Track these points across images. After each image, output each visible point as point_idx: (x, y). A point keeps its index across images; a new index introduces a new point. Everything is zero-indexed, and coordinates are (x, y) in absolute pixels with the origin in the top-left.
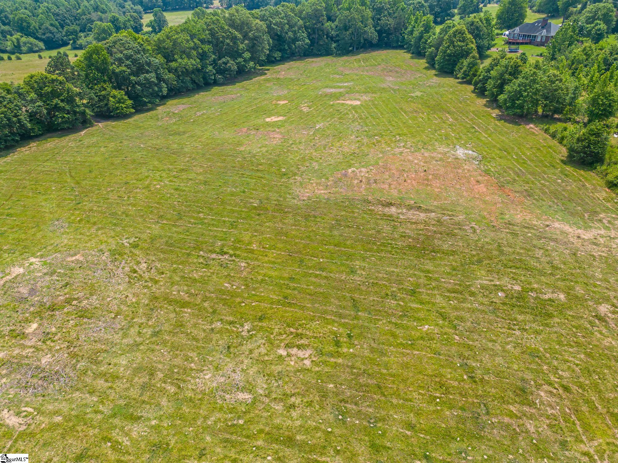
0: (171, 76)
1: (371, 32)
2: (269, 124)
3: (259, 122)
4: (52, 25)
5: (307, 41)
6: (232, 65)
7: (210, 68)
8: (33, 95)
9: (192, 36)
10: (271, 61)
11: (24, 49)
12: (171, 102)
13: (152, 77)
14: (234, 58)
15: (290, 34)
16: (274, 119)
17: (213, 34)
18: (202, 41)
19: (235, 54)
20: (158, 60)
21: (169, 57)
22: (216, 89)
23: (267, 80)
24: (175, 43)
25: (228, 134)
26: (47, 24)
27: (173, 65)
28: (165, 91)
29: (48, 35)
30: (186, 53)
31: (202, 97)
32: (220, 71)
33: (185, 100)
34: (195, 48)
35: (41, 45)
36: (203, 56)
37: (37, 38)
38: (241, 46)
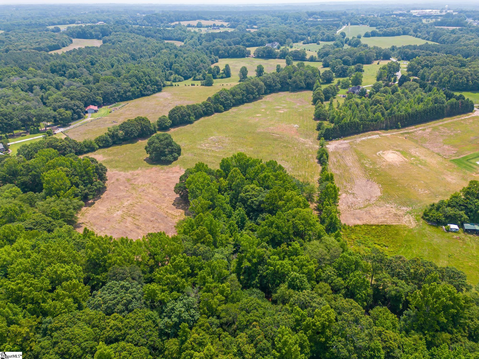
0: (234, 101)
1: (303, 85)
2: (257, 116)
3: (255, 115)
4: (187, 70)
5: (280, 86)
6: (251, 97)
7: (245, 98)
8: (204, 107)
9: (241, 89)
10: (266, 93)
11: (177, 80)
12: (233, 108)
13: (229, 102)
14: (252, 95)
15: (274, 84)
16: (259, 115)
17: (247, 88)
18: (243, 91)
19: (252, 93)
20: (231, 97)
21: (234, 95)
22: (246, 104)
23: (262, 102)
24: (236, 92)
25: (246, 118)
26: (185, 70)
27: (235, 97)
28: (232, 105)
29: (186, 74)
30: (238, 94)
31: (241, 107)
32: (248, 99)
33: (236, 108)
34: (241, 93)
35: (183, 78)
36: (243, 95)
37: (181, 76)
38: (255, 91)
